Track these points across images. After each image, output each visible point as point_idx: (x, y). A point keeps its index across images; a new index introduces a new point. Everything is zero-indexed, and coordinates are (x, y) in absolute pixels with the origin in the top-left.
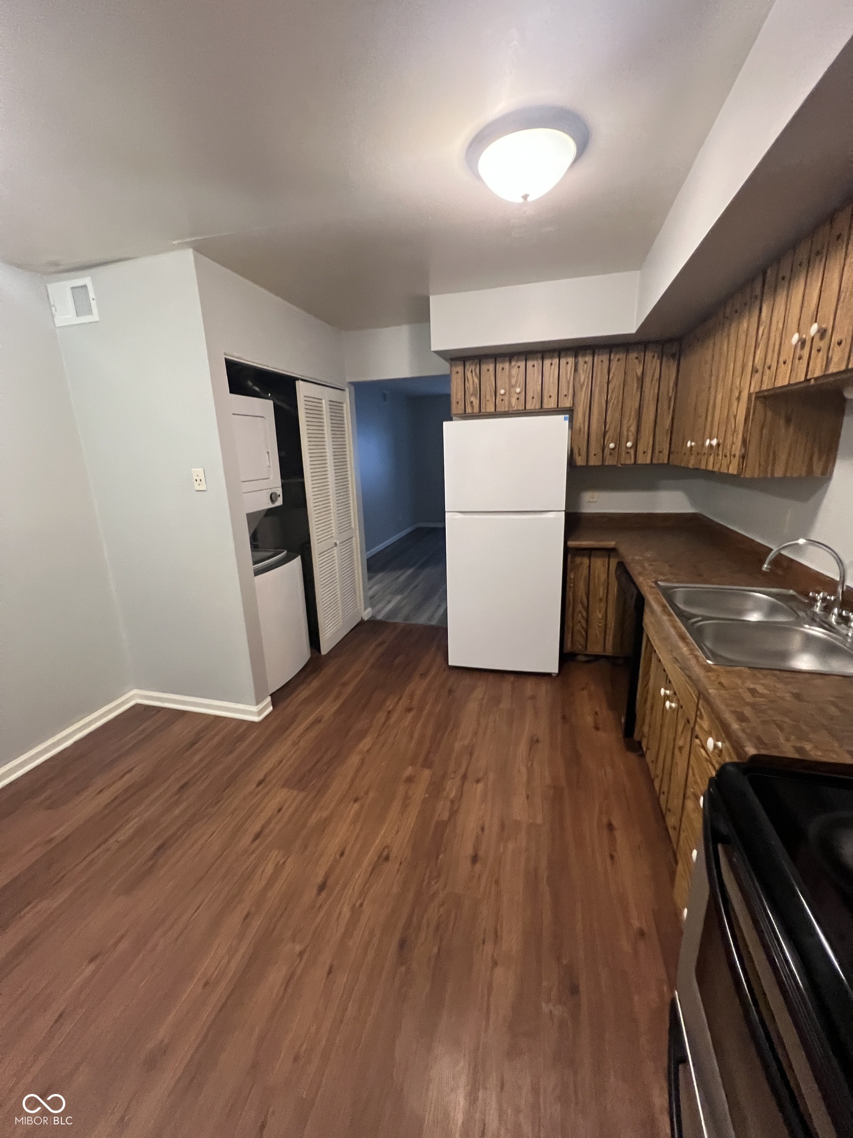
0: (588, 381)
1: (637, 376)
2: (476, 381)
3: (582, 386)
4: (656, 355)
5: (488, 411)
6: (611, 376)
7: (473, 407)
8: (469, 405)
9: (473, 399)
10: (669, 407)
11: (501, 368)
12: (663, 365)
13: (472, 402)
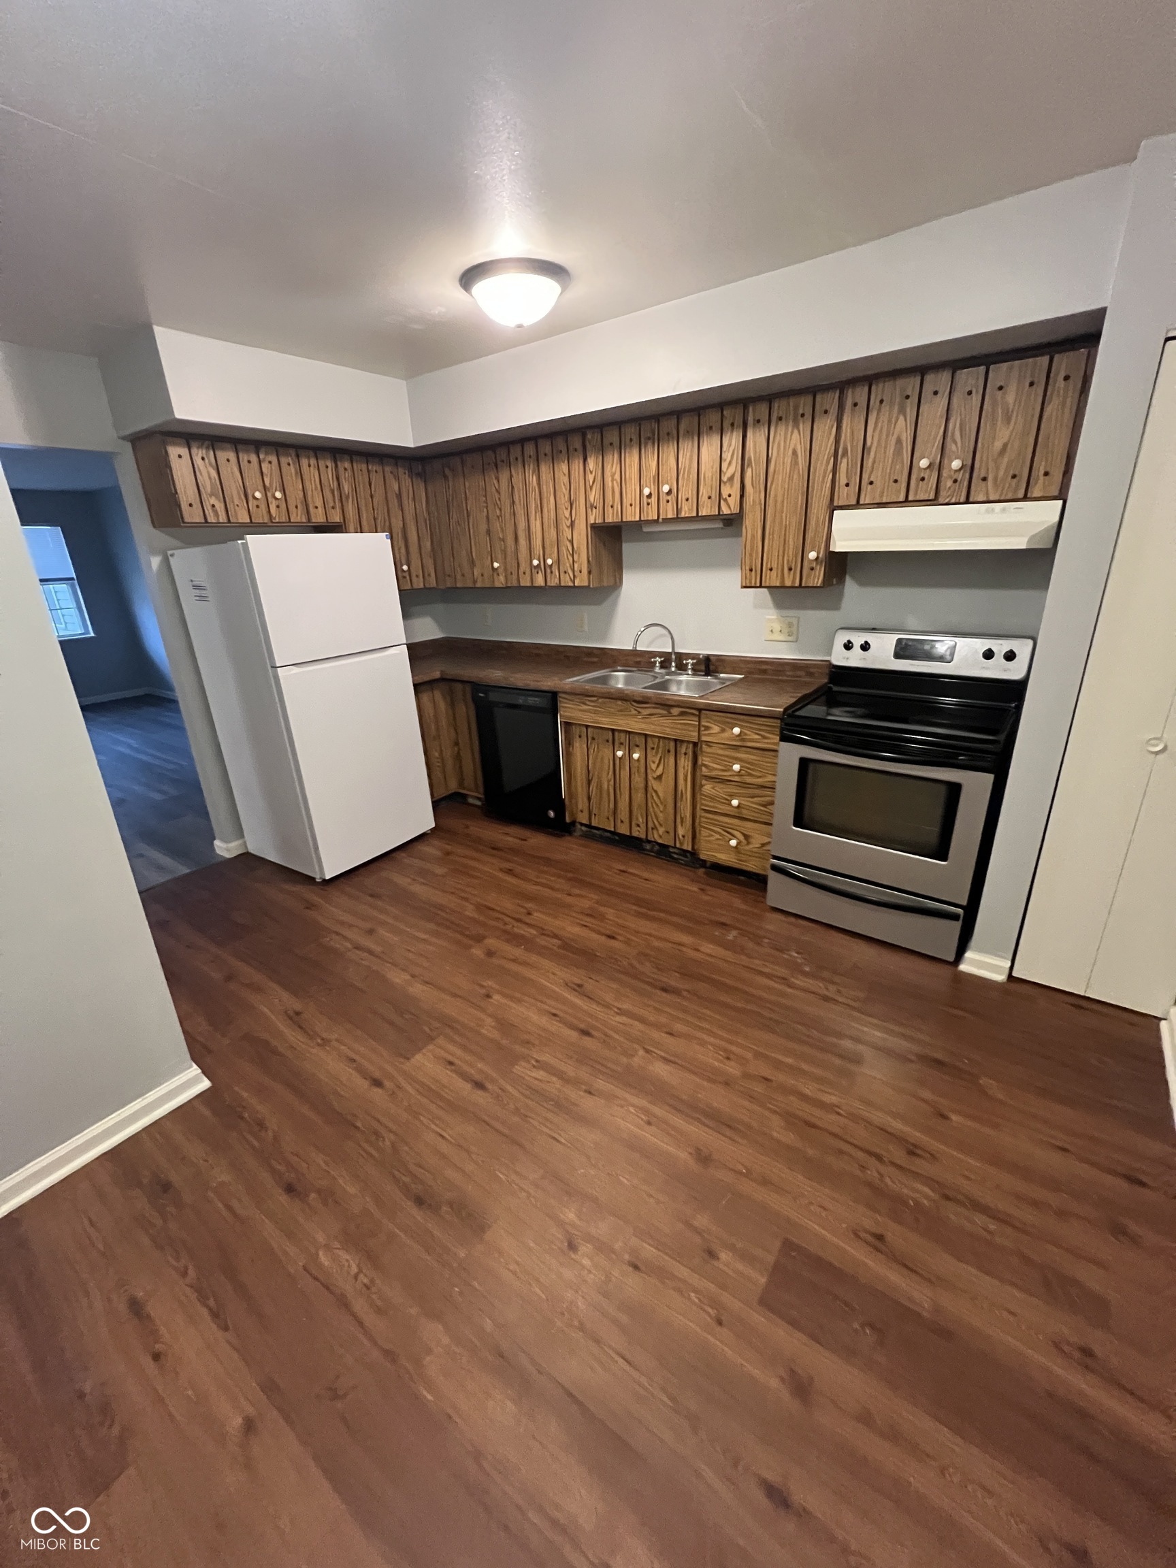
0: (352, 491)
1: (396, 494)
2: (214, 473)
3: (347, 497)
4: (407, 472)
5: (240, 521)
6: (373, 489)
7: (216, 514)
8: (210, 511)
9: (213, 501)
10: (427, 529)
11: (246, 462)
12: (414, 484)
13: (213, 506)
